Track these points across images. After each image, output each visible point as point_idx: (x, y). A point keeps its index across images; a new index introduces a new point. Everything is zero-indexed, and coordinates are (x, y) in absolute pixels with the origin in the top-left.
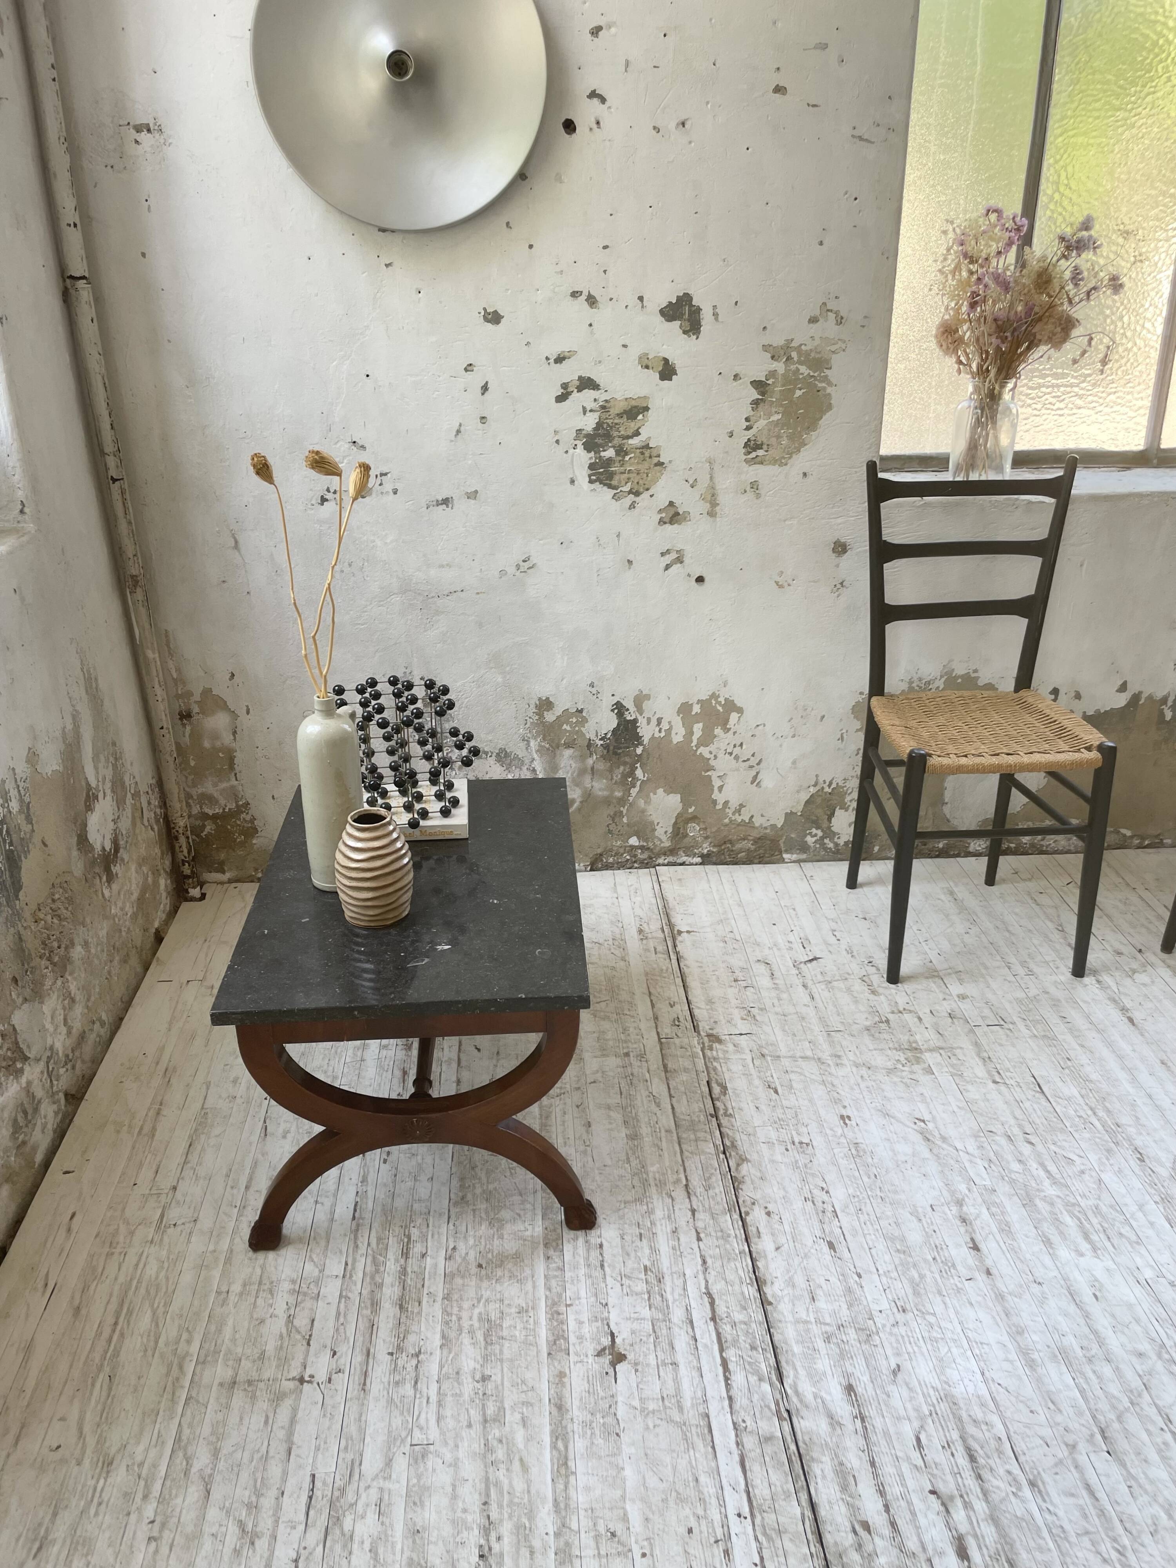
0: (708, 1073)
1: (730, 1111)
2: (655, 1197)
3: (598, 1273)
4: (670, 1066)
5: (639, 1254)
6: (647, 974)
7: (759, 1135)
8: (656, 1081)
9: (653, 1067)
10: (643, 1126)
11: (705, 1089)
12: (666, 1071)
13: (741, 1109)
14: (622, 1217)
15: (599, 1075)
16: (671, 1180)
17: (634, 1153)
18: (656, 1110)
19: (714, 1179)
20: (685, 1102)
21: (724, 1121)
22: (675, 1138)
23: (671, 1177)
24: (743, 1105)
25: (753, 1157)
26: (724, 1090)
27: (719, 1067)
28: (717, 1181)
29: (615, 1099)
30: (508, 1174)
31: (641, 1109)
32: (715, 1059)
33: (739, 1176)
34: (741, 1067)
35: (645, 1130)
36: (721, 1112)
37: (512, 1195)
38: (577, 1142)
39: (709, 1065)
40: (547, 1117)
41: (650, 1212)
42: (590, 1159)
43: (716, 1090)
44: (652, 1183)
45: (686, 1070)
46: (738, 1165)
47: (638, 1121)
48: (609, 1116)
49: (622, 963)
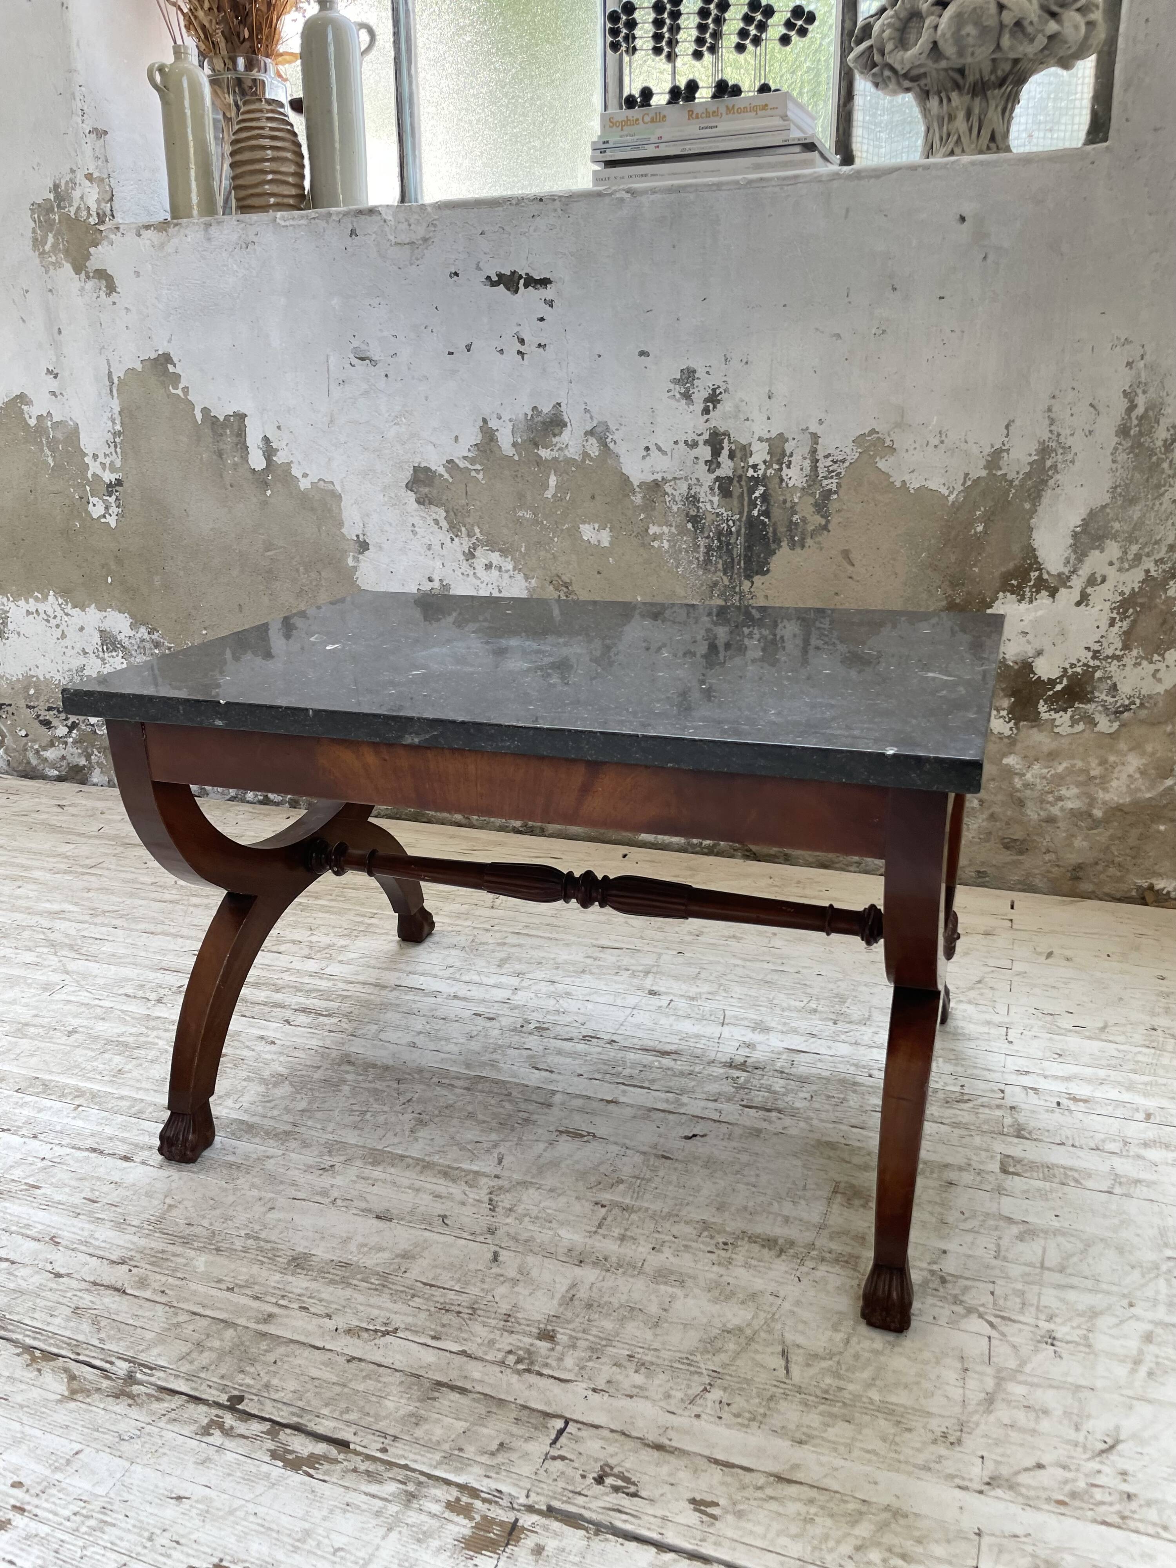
0: (369, 1458)
1: (217, 1437)
2: (143, 1242)
3: (91, 1143)
4: (454, 1396)
5: (67, 1190)
6: (897, 1514)
7: (105, 1457)
8: (429, 1357)
9: (475, 1370)
10: (314, 1285)
11: (324, 1427)
12: (439, 1384)
13: (204, 1462)
14: (149, 1195)
15: (512, 1273)
16: (153, 1277)
17: (260, 1249)
18: (340, 1321)
19: (86, 1327)
20: (315, 1373)
21: (202, 1414)
22: (242, 1321)
23: (157, 1280)
24: (211, 1475)
25: (64, 1414)
26: (295, 1464)
27: (374, 1488)
28: (76, 1330)
29: (417, 1271)
30: (355, 1108)
31: (361, 1298)
32: (412, 1496)
33: (46, 1367)
34: (339, 1541)
35: (299, 1283)
36: (229, 1420)
37: (309, 1103)
38: (356, 1193)
39: (401, 1474)
40: (445, 1174)
41: (121, 1225)
42: (300, 1195)
43: (302, 1446)
44: (171, 1248)
45: (417, 1420)
46: (72, 1378)
47: (332, 1282)
48: (381, 1249)
49: (977, 1472)
